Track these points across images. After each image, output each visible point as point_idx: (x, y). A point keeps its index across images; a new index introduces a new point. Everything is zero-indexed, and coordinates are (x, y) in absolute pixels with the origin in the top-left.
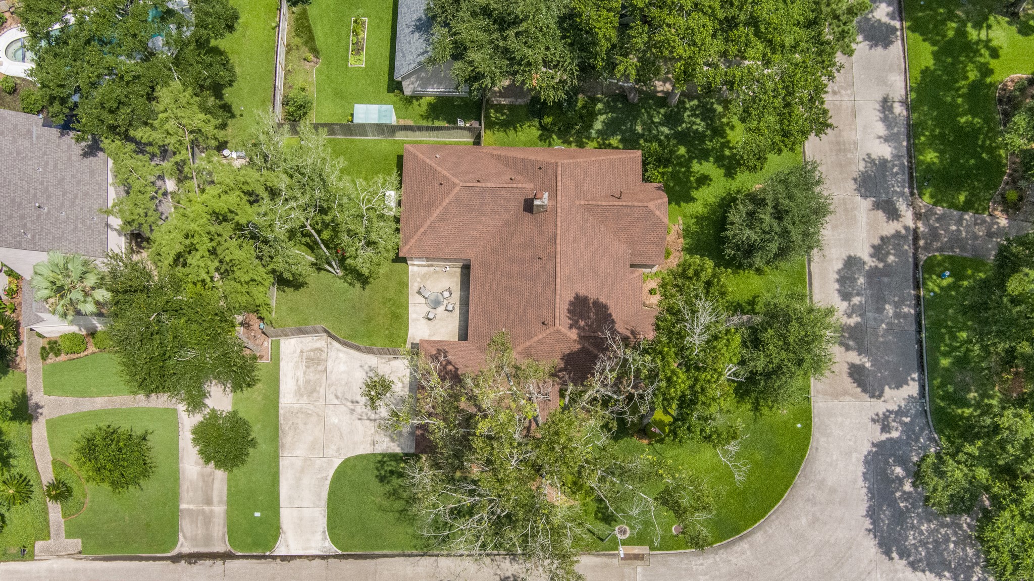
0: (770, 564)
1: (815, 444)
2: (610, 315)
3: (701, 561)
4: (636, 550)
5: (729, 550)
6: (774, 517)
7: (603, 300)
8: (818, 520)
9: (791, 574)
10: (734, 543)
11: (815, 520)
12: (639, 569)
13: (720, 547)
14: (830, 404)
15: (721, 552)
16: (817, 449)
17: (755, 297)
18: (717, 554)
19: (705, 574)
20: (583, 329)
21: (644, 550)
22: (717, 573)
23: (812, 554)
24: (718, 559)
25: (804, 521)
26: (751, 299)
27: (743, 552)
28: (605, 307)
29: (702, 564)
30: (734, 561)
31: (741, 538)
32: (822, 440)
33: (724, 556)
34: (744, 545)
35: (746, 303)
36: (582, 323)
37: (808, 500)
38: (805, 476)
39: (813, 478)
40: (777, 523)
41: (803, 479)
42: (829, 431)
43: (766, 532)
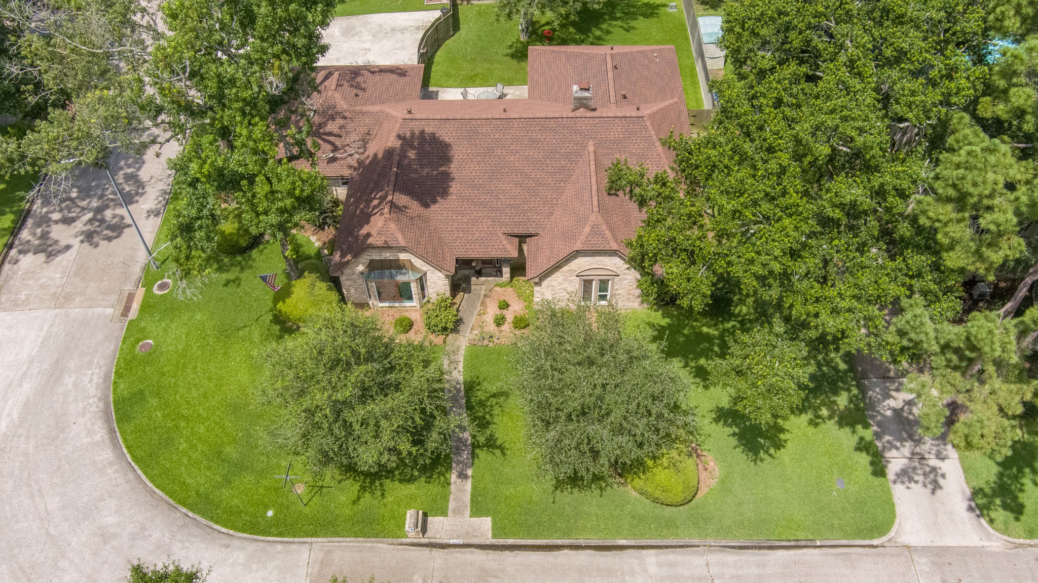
0: (59, 468)
1: (236, 543)
2: (435, 202)
3: (96, 380)
4: (135, 306)
5: (100, 414)
6: (131, 476)
7: (454, 188)
8: (105, 542)
9: (32, 497)
10: (108, 421)
11: (105, 536)
12: (110, 311)
13: (107, 405)
14: (303, 571)
15: (101, 405)
16: (227, 546)
17: (501, 448)
18: (99, 399)
19: (75, 385)
20: (403, 155)
21: (134, 313)
22: (71, 399)
23: (52, 531)
24: (91, 401)
25: (111, 520)
26: (499, 442)
27: (89, 433)
28: (445, 193)
29: (91, 381)
30: (81, 421)
31: (112, 432)
32: (241, 556)
33: (94, 409)
34: (100, 433)
35: (491, 435)
36: (412, 154)
37: (143, 528)
38: (185, 525)
39: (178, 537)
40: (120, 481)
41: (180, 522)
42: (254, 567)
43: (111, 464)
